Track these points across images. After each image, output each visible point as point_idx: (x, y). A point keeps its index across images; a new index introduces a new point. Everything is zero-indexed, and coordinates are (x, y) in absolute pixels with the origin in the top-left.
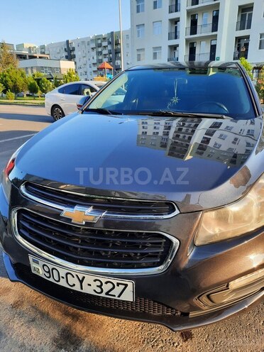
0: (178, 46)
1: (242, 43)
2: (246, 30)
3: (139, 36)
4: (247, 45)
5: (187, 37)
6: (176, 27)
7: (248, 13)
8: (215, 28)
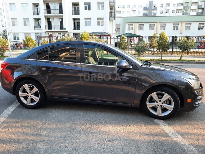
0: (40, 19)
1: (77, 21)
2: (77, 15)
3: (11, 10)
4: (79, 23)
5: (45, 15)
6: (37, 8)
7: (77, 7)
8: (61, 12)
